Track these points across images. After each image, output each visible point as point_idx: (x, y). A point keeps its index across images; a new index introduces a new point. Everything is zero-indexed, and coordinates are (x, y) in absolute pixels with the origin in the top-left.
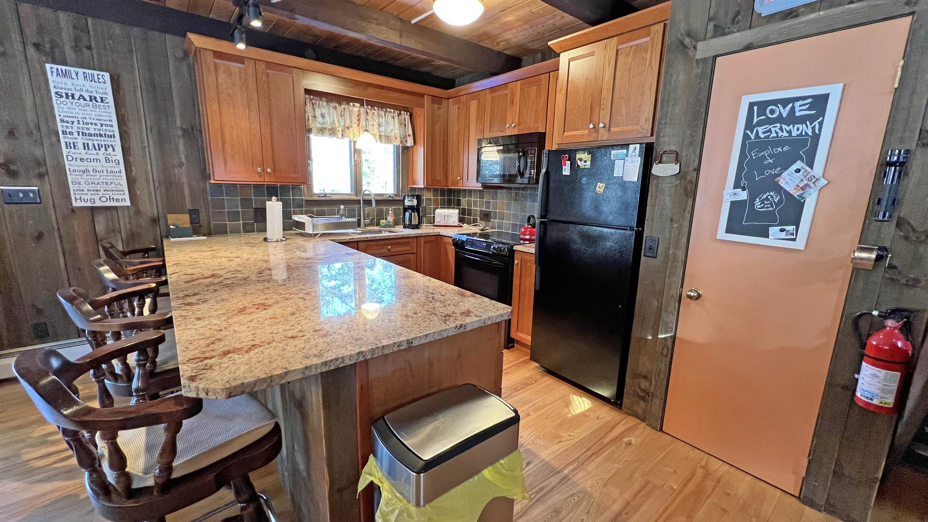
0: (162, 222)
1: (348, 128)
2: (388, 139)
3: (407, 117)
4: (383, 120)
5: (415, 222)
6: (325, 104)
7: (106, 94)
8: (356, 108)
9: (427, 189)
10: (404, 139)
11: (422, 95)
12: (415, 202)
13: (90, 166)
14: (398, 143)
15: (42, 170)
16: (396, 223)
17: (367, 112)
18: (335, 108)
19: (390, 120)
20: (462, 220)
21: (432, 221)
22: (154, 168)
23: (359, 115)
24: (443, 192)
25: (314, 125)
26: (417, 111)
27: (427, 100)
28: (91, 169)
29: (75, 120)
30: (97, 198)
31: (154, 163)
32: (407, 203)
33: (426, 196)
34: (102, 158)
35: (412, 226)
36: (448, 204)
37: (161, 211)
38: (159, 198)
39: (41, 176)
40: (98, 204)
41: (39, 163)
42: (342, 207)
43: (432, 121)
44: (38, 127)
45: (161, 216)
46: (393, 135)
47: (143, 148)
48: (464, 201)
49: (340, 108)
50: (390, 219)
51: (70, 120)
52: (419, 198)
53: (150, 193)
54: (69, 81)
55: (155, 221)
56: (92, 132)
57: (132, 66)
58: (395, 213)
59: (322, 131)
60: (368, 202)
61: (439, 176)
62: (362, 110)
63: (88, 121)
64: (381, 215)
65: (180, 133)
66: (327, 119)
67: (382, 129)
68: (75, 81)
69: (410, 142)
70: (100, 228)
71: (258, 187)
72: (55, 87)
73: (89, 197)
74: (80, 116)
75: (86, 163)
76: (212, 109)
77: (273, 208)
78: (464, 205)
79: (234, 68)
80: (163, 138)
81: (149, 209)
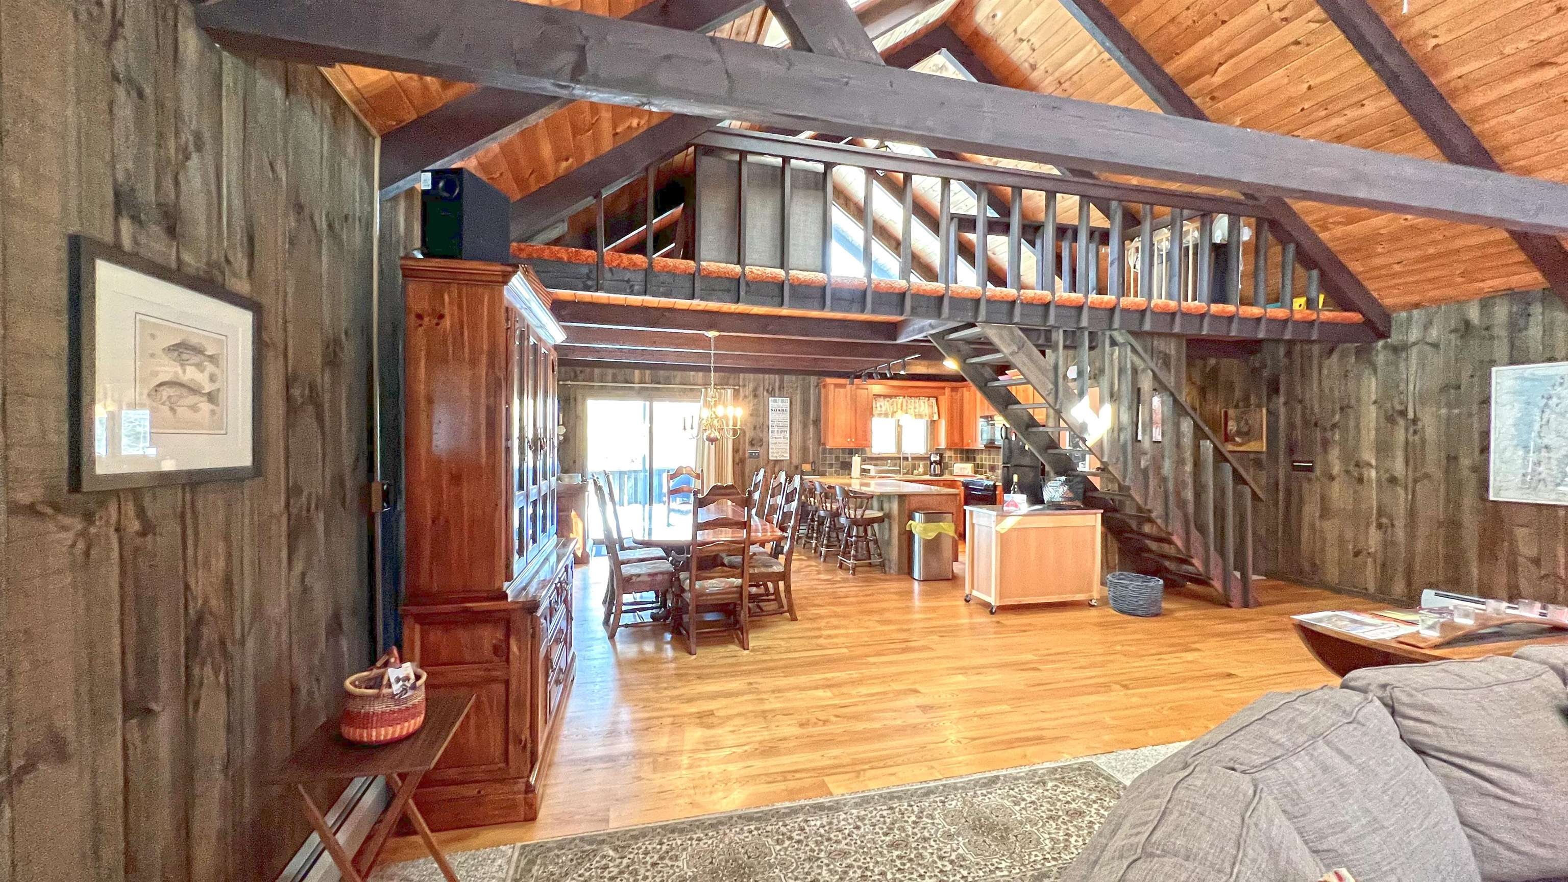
0: (800, 468)
1: (895, 412)
2: (919, 416)
3: (934, 402)
4: (917, 405)
5: (938, 471)
6: (882, 400)
7: (787, 408)
8: (900, 400)
9: (949, 448)
10: (931, 416)
11: (944, 388)
12: (938, 458)
13: (778, 441)
14: (927, 418)
15: (762, 443)
16: (925, 474)
17: (907, 402)
18: (888, 402)
19: (923, 404)
20: (976, 472)
21: (951, 473)
22: (800, 440)
23: (902, 404)
24: (962, 451)
25: (875, 413)
26: (941, 398)
27: (947, 391)
29: (776, 420)
30: (778, 455)
31: (800, 438)
32: (933, 459)
33: (948, 454)
34: (782, 436)
35: (936, 475)
36: (968, 460)
37: (800, 463)
38: (800, 455)
39: (761, 446)
40: (778, 458)
41: (761, 440)
42: (891, 461)
43: (952, 402)
44: (763, 425)
46: (924, 413)
47: (797, 431)
48: (978, 457)
49: (891, 401)
50: (921, 470)
51: (774, 421)
52: (941, 456)
53: (797, 453)
54: (776, 404)
55: (797, 468)
56: (781, 425)
57: (797, 394)
58: (925, 466)
59: (880, 415)
60: (906, 459)
61: (957, 439)
62: (904, 401)
63: (780, 420)
64: (914, 467)
65: (812, 421)
66: (884, 409)
67: (917, 411)
68: (778, 404)
69: (936, 417)
70: (777, 470)
71: (844, 450)
72: (771, 407)
73: (775, 454)
74: (778, 419)
75: (777, 439)
76: (831, 410)
77: (856, 460)
78: (978, 461)
79: (842, 390)
80: (805, 426)
81: (796, 461)
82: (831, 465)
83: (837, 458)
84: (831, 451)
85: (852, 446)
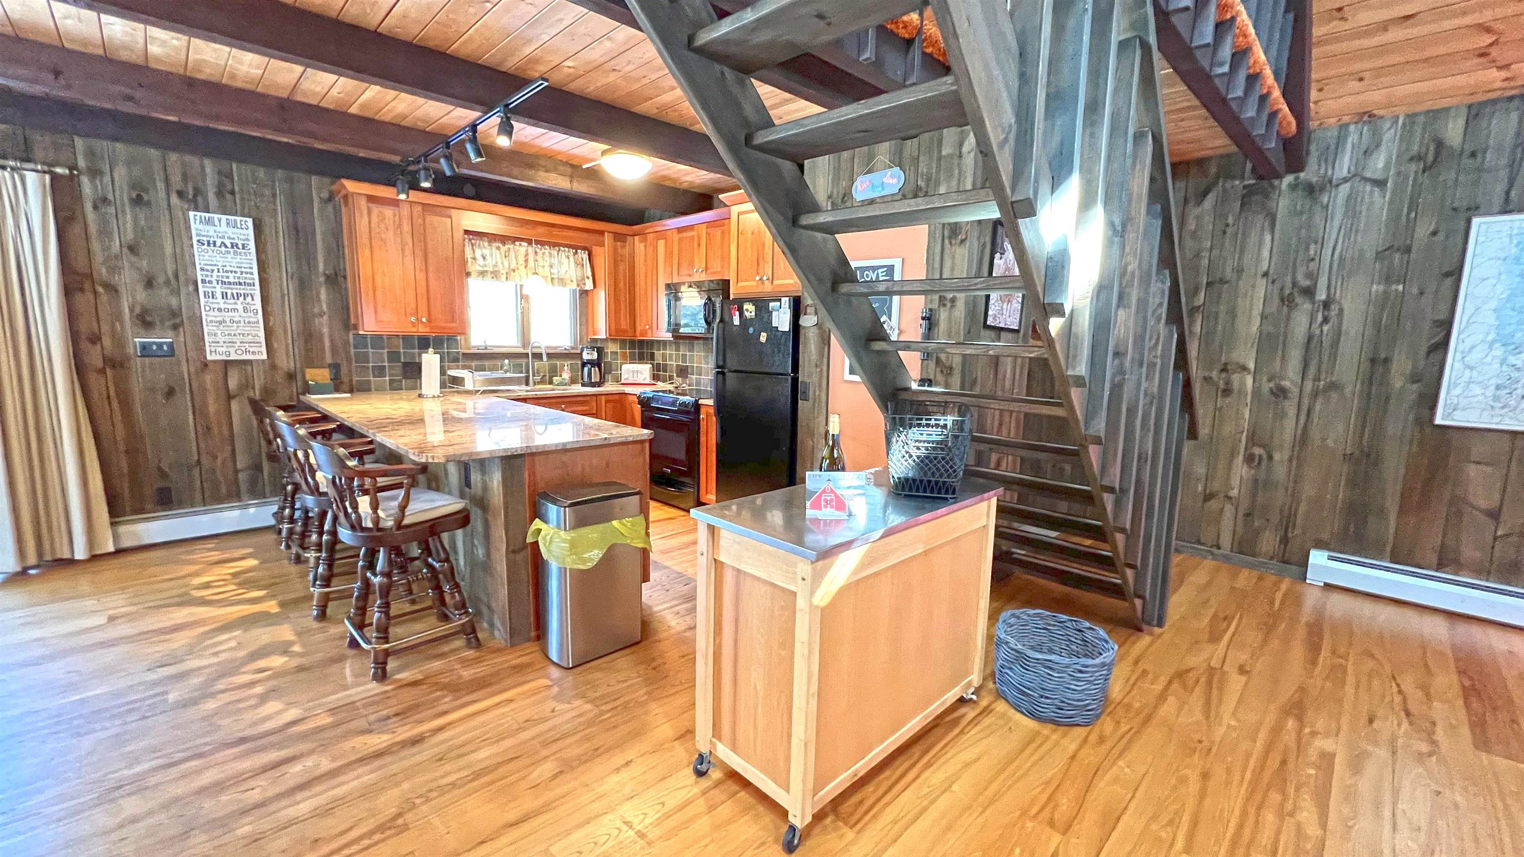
0: (299, 377)
1: (514, 271)
2: (562, 282)
3: (585, 256)
4: (555, 261)
5: (595, 378)
6: (486, 244)
7: (248, 240)
8: (522, 248)
9: (611, 339)
10: (581, 281)
11: (601, 233)
12: (595, 356)
13: (227, 316)
14: (574, 286)
15: (178, 321)
16: (573, 381)
17: (536, 253)
18: (498, 248)
19: (565, 260)
20: (656, 377)
21: (617, 380)
22: (293, 317)
23: (526, 255)
24: (633, 344)
25: (473, 268)
26: (597, 250)
27: (607, 239)
28: (228, 320)
29: (215, 268)
30: (232, 350)
31: (293, 312)
32: (586, 356)
33: (611, 348)
34: (240, 307)
35: (593, 385)
36: (641, 359)
37: (298, 366)
38: (296, 351)
39: (175, 327)
40: (233, 357)
41: (175, 314)
42: (507, 361)
43: (616, 261)
44: (176, 277)
45: (298, 370)
46: (568, 276)
47: (283, 296)
48: (658, 354)
49: (504, 248)
50: (566, 376)
51: (209, 268)
52: (600, 351)
53: (287, 345)
54: (211, 229)
55: (291, 376)
56: (232, 280)
57: (275, 210)
58: (572, 369)
59: (483, 273)
60: (538, 356)
61: (624, 324)
62: (530, 249)
63: (228, 268)
64: (554, 371)
65: (322, 279)
66: (490, 261)
67: (554, 271)
68: (218, 229)
69: (589, 285)
70: (233, 383)
71: (407, 340)
72: (197, 235)
73: (224, 349)
74: (220, 264)
75: (223, 313)
76: (364, 255)
77: (430, 361)
78: (659, 359)
79: (388, 212)
80: (304, 285)
81: (285, 363)
82: (380, 371)
83: (394, 356)
84: (378, 340)
85: (422, 330)
